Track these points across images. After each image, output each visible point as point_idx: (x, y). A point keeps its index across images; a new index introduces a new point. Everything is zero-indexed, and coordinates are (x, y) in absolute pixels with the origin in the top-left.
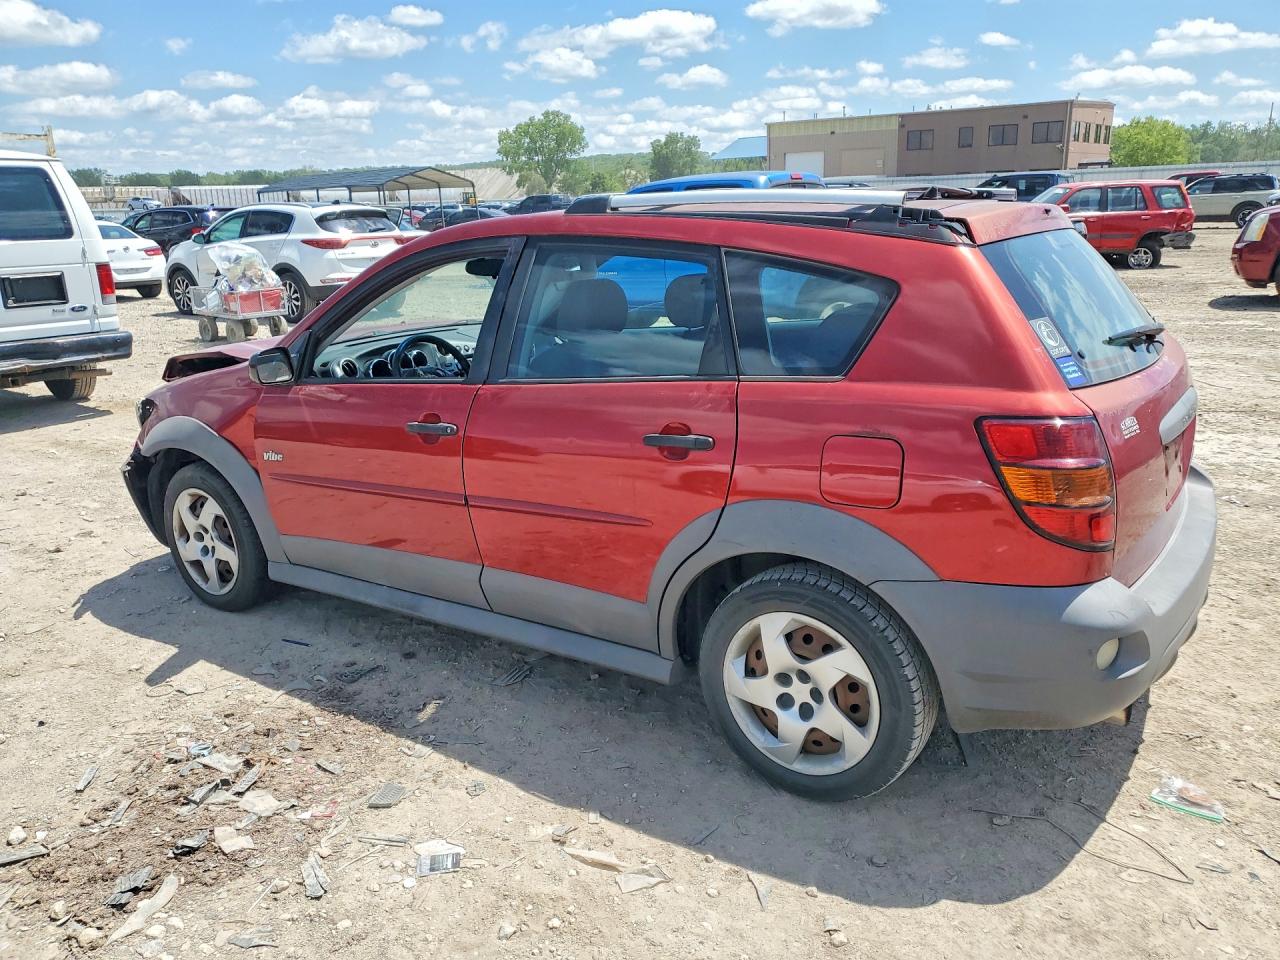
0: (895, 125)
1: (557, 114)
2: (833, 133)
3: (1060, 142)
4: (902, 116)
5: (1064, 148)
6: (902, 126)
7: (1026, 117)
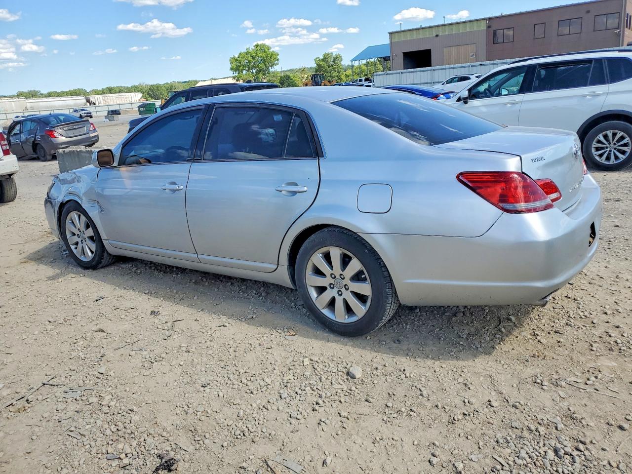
0: (483, 26)
1: (263, 46)
2: (437, 36)
3: (618, 28)
4: (489, 19)
5: (621, 33)
6: (489, 27)
7: (588, 12)
